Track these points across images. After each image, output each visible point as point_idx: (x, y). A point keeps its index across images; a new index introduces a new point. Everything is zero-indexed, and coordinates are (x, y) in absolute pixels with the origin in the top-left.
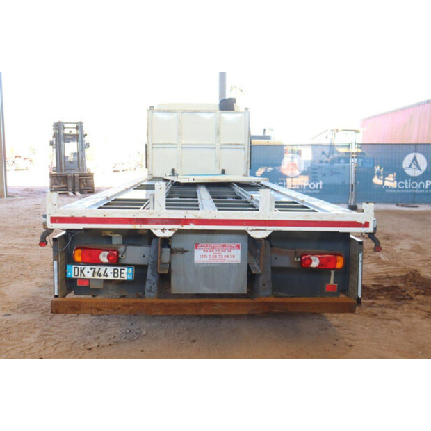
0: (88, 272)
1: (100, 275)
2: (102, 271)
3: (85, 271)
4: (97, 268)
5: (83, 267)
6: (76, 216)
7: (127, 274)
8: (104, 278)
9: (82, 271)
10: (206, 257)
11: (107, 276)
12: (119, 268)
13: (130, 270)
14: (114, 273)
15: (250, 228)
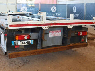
0: (19, 43)
1: (23, 44)
2: (24, 42)
3: (18, 43)
4: (22, 41)
5: (17, 41)
6: (18, 24)
7: (31, 42)
8: (24, 44)
9: (17, 43)
10: (52, 35)
11: (25, 43)
12: (29, 41)
13: (32, 41)
14: (28, 42)
15: (68, 25)
